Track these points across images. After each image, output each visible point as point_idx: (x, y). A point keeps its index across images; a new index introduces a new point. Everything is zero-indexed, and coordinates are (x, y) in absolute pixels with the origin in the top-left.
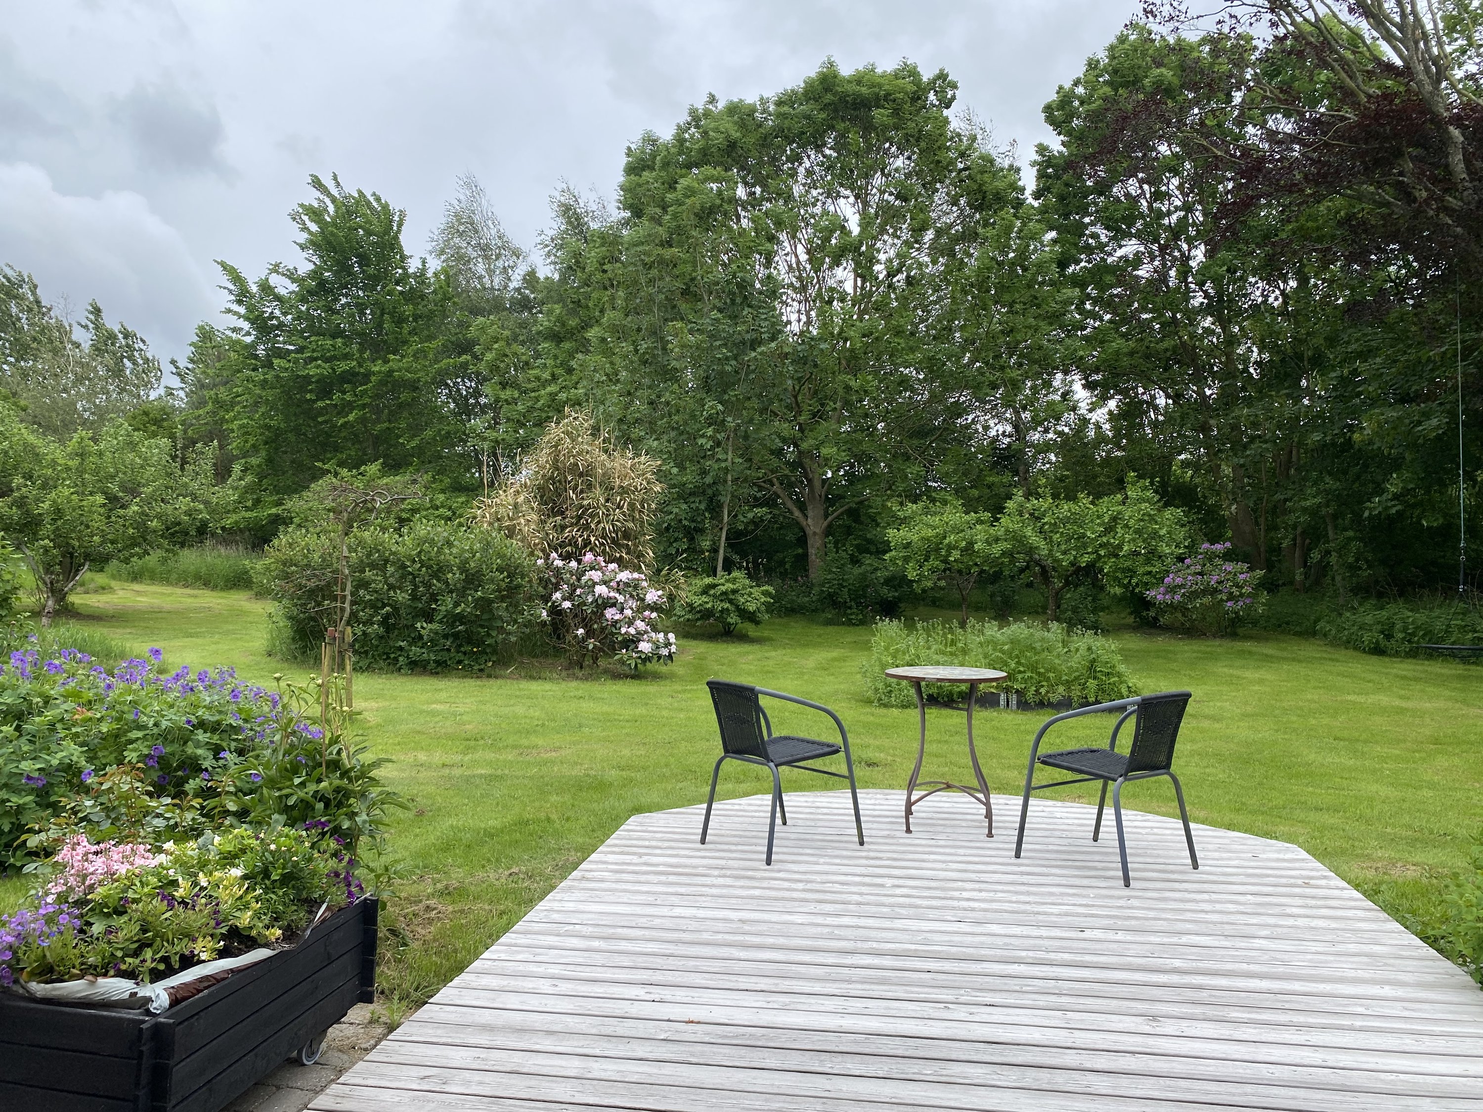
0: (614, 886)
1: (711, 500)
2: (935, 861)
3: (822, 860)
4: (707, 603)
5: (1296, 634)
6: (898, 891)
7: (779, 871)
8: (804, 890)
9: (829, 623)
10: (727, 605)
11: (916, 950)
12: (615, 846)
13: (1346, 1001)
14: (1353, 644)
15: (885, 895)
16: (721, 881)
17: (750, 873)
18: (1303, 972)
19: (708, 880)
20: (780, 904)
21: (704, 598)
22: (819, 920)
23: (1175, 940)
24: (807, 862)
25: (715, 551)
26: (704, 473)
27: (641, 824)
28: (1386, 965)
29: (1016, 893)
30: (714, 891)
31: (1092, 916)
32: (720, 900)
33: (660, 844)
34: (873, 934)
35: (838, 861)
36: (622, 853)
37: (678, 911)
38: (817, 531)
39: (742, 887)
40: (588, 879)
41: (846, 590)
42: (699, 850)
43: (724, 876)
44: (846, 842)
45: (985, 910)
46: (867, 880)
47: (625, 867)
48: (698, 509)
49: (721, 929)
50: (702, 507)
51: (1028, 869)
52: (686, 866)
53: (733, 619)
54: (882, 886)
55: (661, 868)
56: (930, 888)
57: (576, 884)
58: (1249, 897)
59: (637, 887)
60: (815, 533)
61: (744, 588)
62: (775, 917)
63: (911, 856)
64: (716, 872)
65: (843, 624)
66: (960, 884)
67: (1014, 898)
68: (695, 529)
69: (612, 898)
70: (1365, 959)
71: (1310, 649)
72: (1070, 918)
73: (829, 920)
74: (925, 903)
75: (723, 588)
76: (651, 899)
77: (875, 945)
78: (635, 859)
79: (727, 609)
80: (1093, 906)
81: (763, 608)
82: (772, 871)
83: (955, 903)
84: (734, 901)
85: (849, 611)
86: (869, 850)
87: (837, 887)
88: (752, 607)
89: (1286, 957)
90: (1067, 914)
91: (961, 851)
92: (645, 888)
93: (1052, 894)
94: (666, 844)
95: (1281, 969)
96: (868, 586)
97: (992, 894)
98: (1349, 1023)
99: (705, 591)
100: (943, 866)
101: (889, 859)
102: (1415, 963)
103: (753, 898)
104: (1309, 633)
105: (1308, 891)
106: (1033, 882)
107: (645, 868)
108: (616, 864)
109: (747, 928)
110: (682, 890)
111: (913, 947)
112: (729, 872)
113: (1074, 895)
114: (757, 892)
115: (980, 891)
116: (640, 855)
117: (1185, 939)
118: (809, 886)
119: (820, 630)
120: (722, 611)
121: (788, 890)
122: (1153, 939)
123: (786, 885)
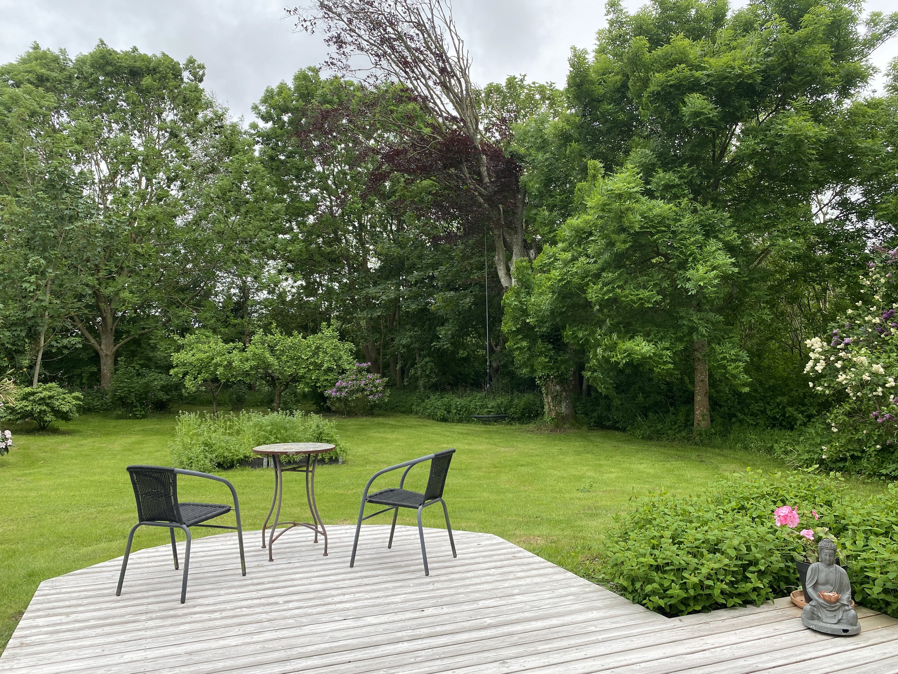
0: (56, 646)
1: (30, 329)
2: (301, 579)
3: (222, 592)
4: (27, 406)
5: (403, 412)
6: (291, 605)
7: (195, 606)
8: (222, 618)
9: (119, 417)
10: (44, 408)
11: (331, 648)
12: (38, 610)
13: (583, 625)
14: (432, 417)
15: (283, 610)
16: (151, 623)
17: (172, 613)
18: (551, 611)
19: (140, 625)
20: (210, 633)
21: (25, 403)
22: (248, 639)
23: (475, 606)
24: (212, 596)
25: (31, 367)
26: (26, 309)
27: (53, 588)
28: (584, 598)
29: (366, 592)
30: (149, 633)
31: (421, 599)
32: (160, 639)
33: (80, 602)
34: (294, 641)
35: (233, 590)
36: (48, 616)
37: (128, 657)
38: (109, 353)
39: (172, 625)
40: (28, 645)
41: (133, 394)
42: (118, 601)
43: (151, 619)
44: (231, 575)
45: (356, 608)
46: (263, 601)
47: (58, 627)
48: (19, 336)
49: (174, 664)
50: (23, 334)
51: (363, 574)
52: (114, 617)
53: (49, 417)
54: (276, 603)
55: (92, 623)
56: (310, 599)
57: (17, 651)
58: (493, 570)
59: (79, 643)
60: (107, 355)
61: (58, 395)
62: (213, 644)
63: (282, 578)
64: (143, 617)
65: (130, 418)
66: (328, 592)
67: (367, 596)
68: (15, 351)
69: (61, 658)
70: (572, 597)
71: (412, 420)
72: (409, 603)
73: (256, 638)
74: (314, 610)
75: (42, 395)
76: (98, 651)
77: (300, 650)
78: (64, 619)
79: (45, 411)
80: (417, 592)
81: (74, 409)
82: (188, 607)
83: (333, 607)
84: (172, 638)
85: (134, 409)
86: (252, 579)
87: (246, 611)
88: (65, 409)
89: (537, 604)
90: (406, 601)
91: (314, 569)
92: (87, 642)
93: (387, 589)
94: (86, 601)
95: (540, 613)
96: (149, 392)
97: (352, 596)
98: (595, 638)
99: (25, 397)
100: (309, 581)
101: (269, 583)
102: (595, 594)
103: (185, 632)
104: (408, 412)
105: (518, 561)
106: (371, 582)
107: (77, 625)
108: (48, 626)
109: (196, 658)
110: (123, 637)
111: (327, 645)
112: (154, 615)
113: (401, 587)
114: (187, 627)
115: (344, 594)
116: (67, 614)
117: (481, 604)
118: (224, 614)
119: (113, 423)
120: (40, 412)
121: (210, 620)
122: (464, 607)
123: (206, 616)
